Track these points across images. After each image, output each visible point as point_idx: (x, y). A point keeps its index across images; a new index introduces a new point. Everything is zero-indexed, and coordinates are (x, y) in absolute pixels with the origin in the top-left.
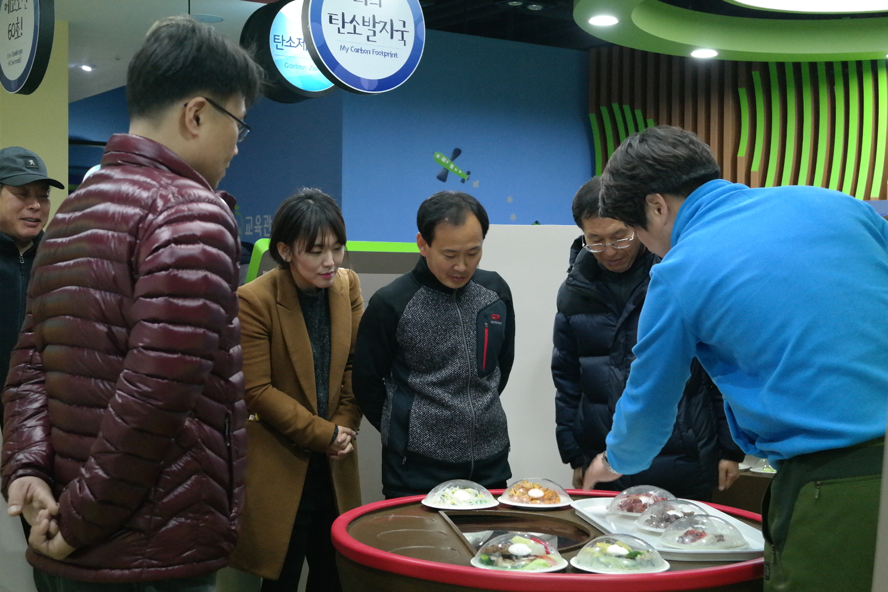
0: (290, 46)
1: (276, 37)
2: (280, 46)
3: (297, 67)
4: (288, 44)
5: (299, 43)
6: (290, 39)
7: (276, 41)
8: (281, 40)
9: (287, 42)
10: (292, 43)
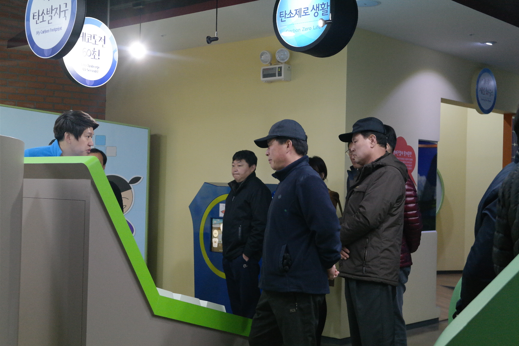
0: (290, 17)
1: (281, 13)
2: (283, 19)
3: (294, 31)
4: (289, 16)
5: (296, 13)
6: (290, 12)
7: (281, 16)
8: (284, 15)
9: (288, 15)
10: (291, 15)
